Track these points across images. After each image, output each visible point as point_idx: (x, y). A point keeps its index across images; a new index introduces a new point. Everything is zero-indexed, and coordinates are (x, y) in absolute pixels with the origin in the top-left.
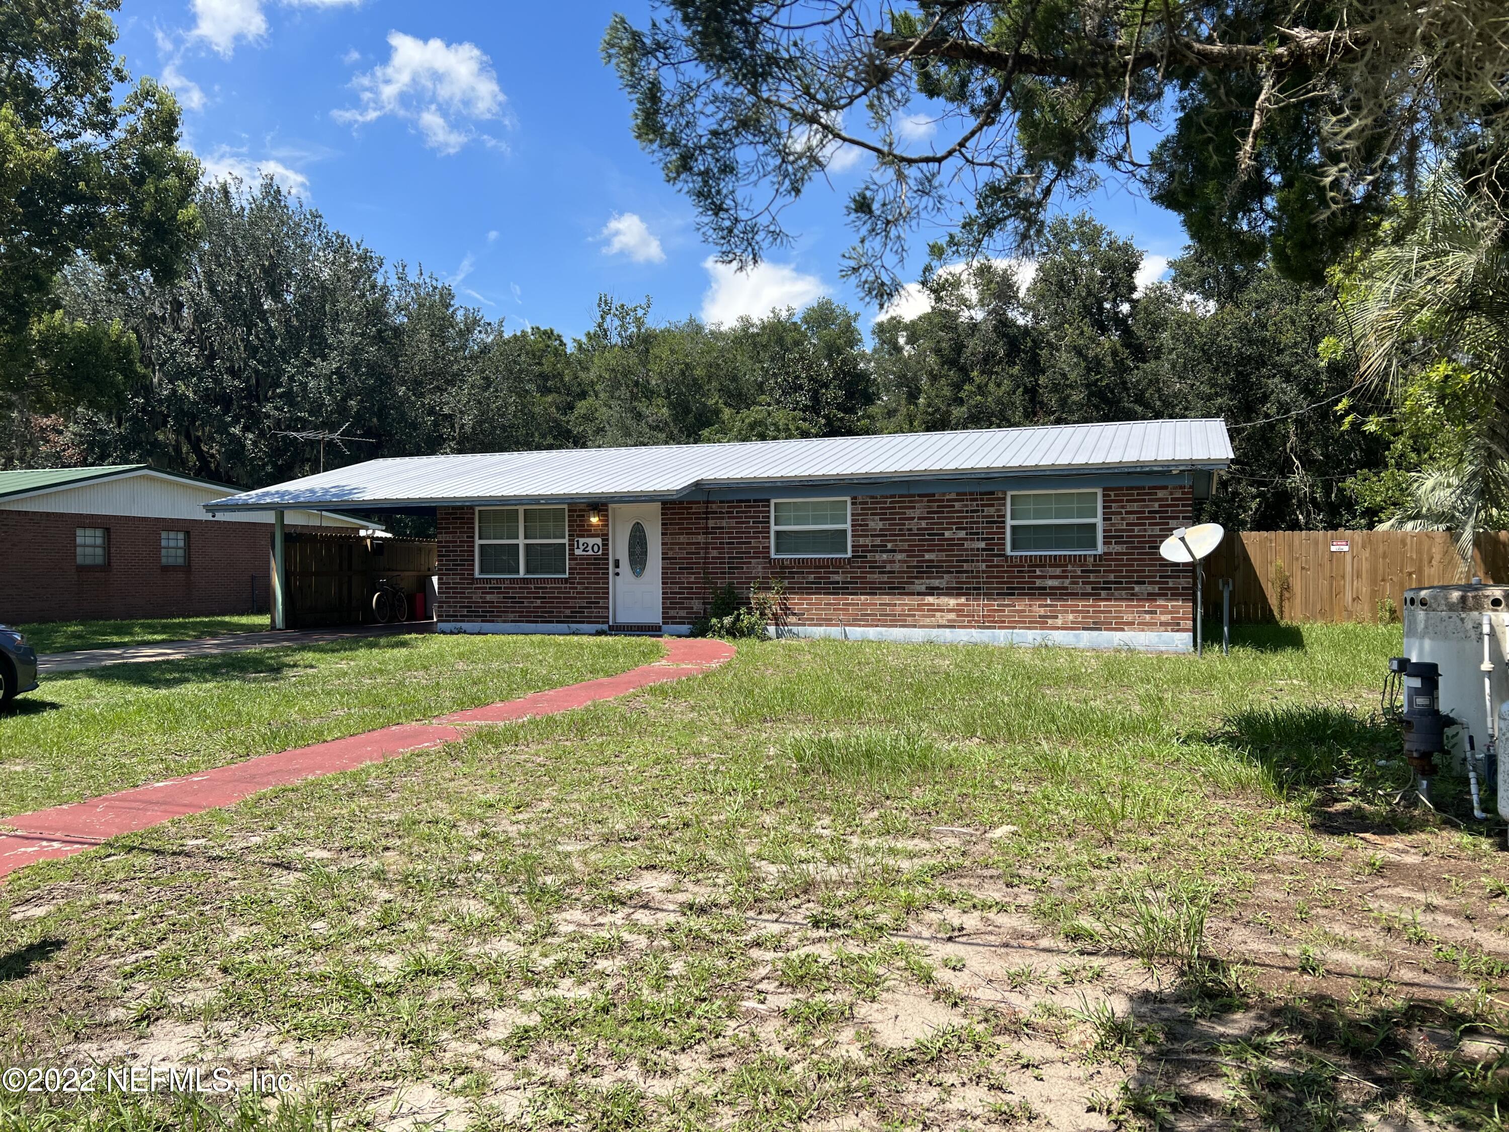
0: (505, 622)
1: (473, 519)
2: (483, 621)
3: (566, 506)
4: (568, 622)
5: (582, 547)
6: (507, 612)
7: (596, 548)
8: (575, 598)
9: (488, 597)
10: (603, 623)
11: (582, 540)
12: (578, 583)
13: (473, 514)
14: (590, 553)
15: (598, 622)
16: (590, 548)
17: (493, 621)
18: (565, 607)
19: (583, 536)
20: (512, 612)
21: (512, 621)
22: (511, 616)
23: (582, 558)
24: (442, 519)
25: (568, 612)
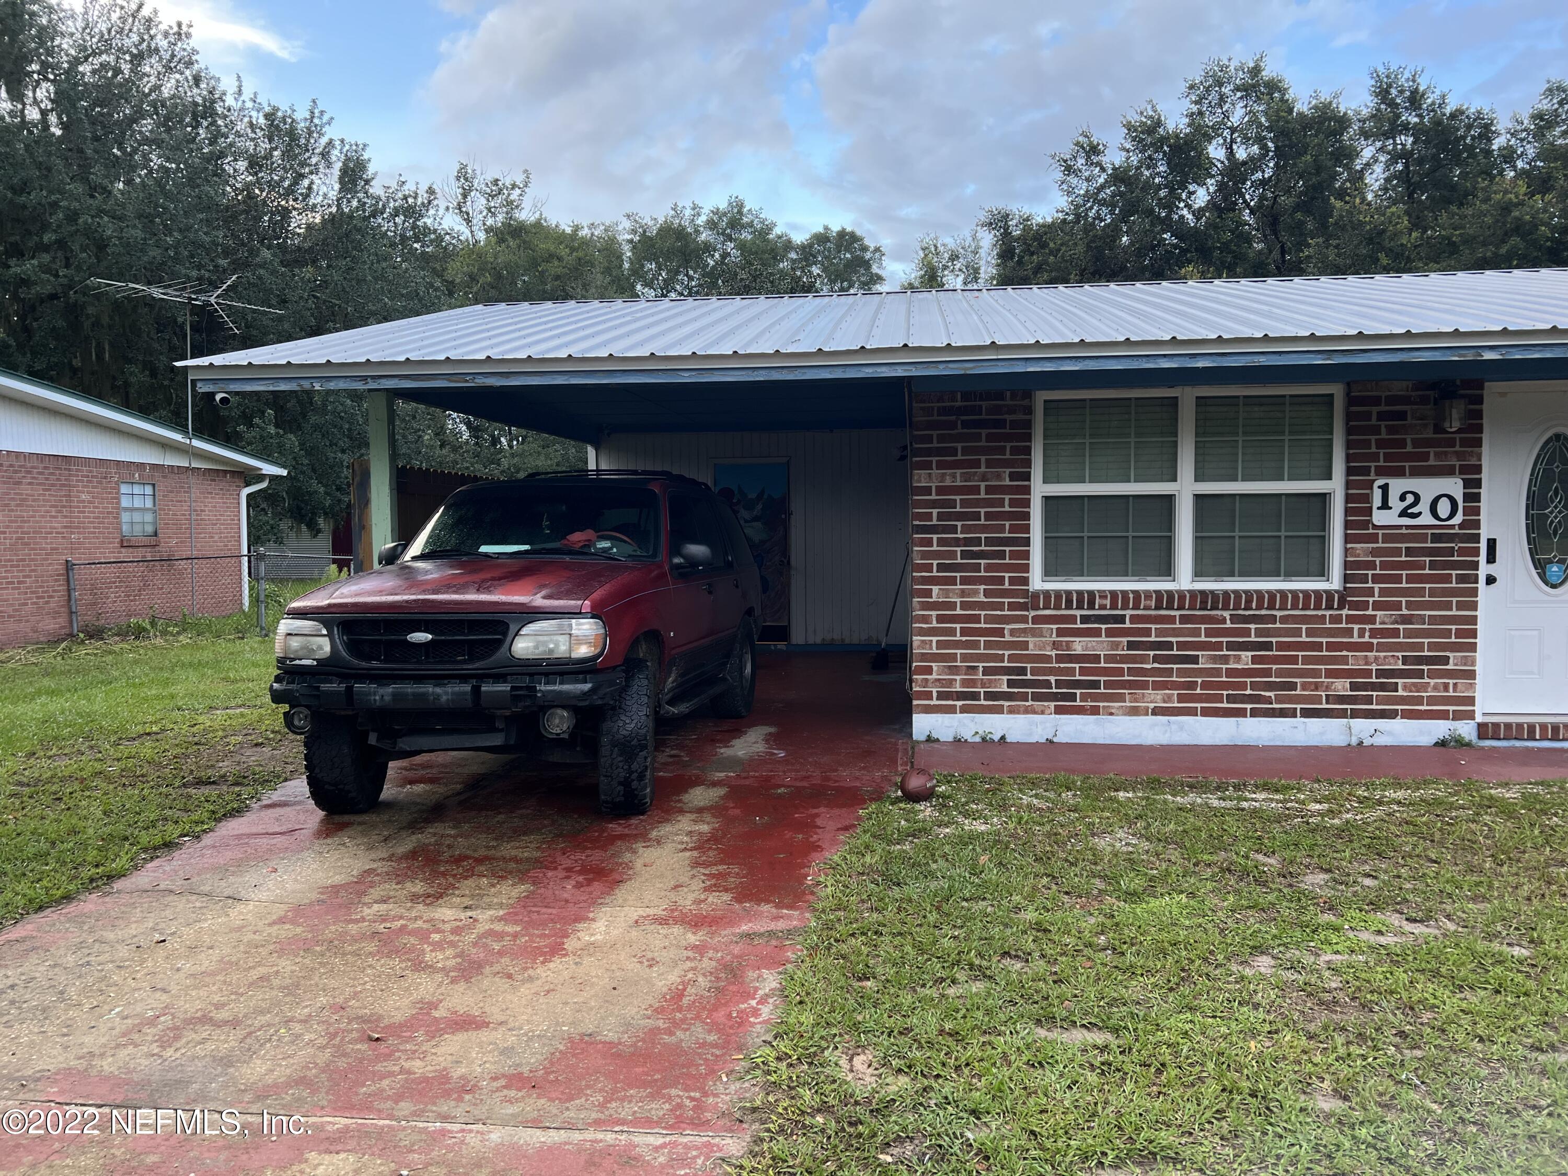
0: (1134, 712)
1: (1028, 424)
2: (1059, 711)
3: (1336, 390)
4: (1342, 714)
5: (1397, 505)
6: (1144, 686)
7: (1444, 508)
8: (1368, 647)
9: (1079, 645)
10: (1458, 716)
11: (1397, 486)
12: (1378, 606)
13: (1029, 410)
14: (1426, 519)
15: (1443, 715)
16: (1424, 507)
17: (1095, 711)
18: (1330, 674)
19: (1399, 473)
20: (1157, 686)
21: (1156, 712)
22: (1155, 697)
23: (1392, 534)
24: (931, 426)
25: (1342, 686)
